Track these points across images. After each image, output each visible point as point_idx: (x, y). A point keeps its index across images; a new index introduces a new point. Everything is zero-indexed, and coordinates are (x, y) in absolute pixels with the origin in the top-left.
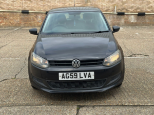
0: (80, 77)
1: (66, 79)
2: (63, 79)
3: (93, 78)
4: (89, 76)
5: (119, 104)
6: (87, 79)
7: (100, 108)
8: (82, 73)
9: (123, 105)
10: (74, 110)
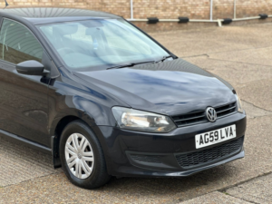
0: (222, 138)
1: (205, 145)
2: (202, 146)
3: (234, 135)
4: (231, 134)
5: (261, 174)
6: (230, 137)
7: (247, 185)
8: (223, 129)
9: (265, 175)
10: (227, 196)
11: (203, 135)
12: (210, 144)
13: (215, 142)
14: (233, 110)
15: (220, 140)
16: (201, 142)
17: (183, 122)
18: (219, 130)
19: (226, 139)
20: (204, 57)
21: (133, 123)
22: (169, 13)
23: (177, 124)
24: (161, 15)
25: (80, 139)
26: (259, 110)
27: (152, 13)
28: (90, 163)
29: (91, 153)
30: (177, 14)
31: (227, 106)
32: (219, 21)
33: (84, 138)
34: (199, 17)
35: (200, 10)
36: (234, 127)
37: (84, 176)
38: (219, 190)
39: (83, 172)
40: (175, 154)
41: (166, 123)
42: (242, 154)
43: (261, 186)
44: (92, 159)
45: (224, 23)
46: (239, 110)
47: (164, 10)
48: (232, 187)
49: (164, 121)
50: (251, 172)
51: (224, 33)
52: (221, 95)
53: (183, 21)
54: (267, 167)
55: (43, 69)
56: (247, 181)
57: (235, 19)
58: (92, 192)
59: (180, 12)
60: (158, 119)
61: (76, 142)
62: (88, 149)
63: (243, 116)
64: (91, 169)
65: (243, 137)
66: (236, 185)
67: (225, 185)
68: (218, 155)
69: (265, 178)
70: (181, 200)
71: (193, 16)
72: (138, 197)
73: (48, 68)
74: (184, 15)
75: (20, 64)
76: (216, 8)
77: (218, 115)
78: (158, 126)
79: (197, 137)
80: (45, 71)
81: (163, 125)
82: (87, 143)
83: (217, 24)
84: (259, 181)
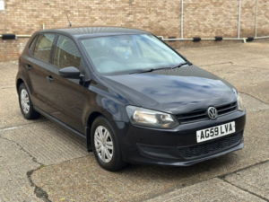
0: (222, 133)
1: (206, 139)
2: (203, 140)
3: (234, 130)
4: (231, 129)
5: (258, 162)
6: (229, 132)
7: (245, 172)
8: (223, 126)
9: (262, 163)
10: (224, 183)
11: (204, 131)
12: (210, 138)
13: (215, 137)
14: (234, 109)
15: (220, 135)
16: (202, 137)
17: (186, 120)
18: (219, 127)
19: (225, 134)
20: (230, 64)
21: (144, 120)
22: (208, 34)
23: (180, 122)
24: (203, 36)
25: (103, 131)
26: (264, 105)
27: (196, 34)
28: (110, 151)
29: (111, 143)
30: (214, 34)
31: (229, 105)
32: (244, 39)
33: (106, 130)
34: (230, 36)
35: (230, 32)
36: (233, 124)
37: (107, 161)
38: (219, 177)
39: (106, 158)
40: (178, 147)
41: (172, 120)
42: (241, 145)
43: (257, 174)
44: (112, 148)
45: (248, 41)
46: (239, 108)
47: (205, 32)
48: (231, 174)
49: (169, 118)
50: (249, 160)
51: (247, 47)
52: (227, 95)
53: (218, 39)
54: (264, 156)
55: (79, 74)
56: (245, 169)
57: (256, 38)
58: (113, 174)
59: (216, 33)
60: (164, 117)
61: (101, 133)
62: (109, 139)
63: (243, 114)
64: (111, 155)
65: (242, 132)
66: (235, 172)
67: (225, 171)
68: (218, 147)
69: (261, 166)
70: (184, 186)
71: (226, 36)
72: (148, 180)
73: (84, 73)
74: (219, 35)
75: (62, 70)
76: (242, 30)
77: (219, 113)
78: (164, 122)
79: (199, 133)
80: (81, 75)
81: (168, 122)
82: (108, 134)
83: (243, 41)
84: (256, 169)
